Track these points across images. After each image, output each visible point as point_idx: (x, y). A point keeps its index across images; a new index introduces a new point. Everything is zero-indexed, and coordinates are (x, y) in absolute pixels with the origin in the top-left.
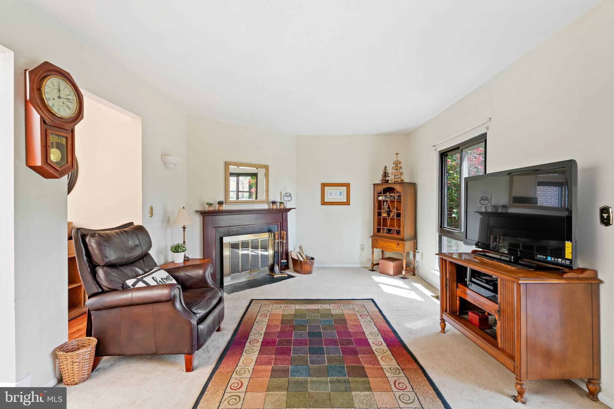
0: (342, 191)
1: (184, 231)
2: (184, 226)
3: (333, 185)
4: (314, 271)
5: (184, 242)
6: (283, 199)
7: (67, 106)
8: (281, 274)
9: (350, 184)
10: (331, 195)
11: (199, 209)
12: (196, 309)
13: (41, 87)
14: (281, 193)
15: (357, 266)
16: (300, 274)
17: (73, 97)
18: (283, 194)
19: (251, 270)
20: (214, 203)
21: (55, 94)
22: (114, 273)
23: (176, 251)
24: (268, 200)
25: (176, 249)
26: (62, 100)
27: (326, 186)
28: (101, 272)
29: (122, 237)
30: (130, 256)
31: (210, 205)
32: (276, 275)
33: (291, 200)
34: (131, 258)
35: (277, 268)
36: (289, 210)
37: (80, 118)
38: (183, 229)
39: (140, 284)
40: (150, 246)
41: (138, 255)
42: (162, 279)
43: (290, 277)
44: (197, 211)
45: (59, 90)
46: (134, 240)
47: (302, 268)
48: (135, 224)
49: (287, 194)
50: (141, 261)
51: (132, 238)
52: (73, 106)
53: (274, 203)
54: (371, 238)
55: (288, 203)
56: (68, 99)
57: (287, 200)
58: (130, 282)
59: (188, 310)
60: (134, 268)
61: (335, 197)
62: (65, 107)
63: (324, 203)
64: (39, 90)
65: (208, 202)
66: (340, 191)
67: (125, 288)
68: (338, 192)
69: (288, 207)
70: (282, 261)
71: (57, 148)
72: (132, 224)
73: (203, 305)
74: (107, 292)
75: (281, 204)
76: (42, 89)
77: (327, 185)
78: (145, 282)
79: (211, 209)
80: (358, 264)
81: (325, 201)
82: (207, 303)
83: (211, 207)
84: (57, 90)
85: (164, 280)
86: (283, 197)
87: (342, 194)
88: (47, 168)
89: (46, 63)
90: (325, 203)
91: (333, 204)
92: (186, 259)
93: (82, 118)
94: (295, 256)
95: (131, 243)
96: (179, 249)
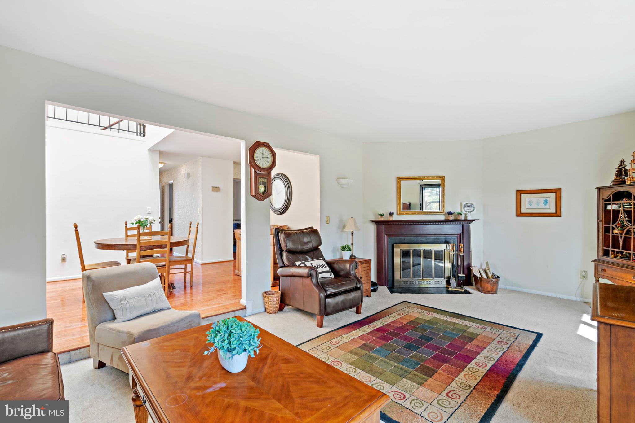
0: (548, 199)
1: (352, 235)
2: (352, 231)
3: (533, 192)
4: (498, 291)
5: (352, 244)
6: (463, 210)
7: (267, 161)
8: (458, 289)
9: (560, 189)
10: (530, 205)
11: (374, 219)
12: (327, 288)
13: (254, 155)
14: (461, 204)
15: (573, 298)
16: (480, 292)
17: (270, 156)
18: (463, 205)
19: (424, 279)
20: (384, 214)
21: (261, 156)
22: (291, 256)
23: (343, 250)
24: (444, 211)
25: (344, 249)
26: (264, 159)
27: (522, 194)
28: (285, 254)
29: (299, 235)
30: (303, 248)
31: (381, 215)
32: (451, 288)
33: (473, 211)
34: (304, 249)
35: (453, 282)
36: (472, 221)
37: (274, 165)
38: (351, 234)
39: (302, 265)
40: (320, 244)
41: (309, 248)
42: (317, 265)
43: (466, 292)
44: (372, 221)
45: (263, 154)
46: (307, 238)
47: (481, 286)
48: (314, 228)
49: (469, 205)
50: (312, 253)
51: (306, 237)
52: (270, 160)
53: (450, 214)
54: (594, 263)
55: (469, 213)
56: (267, 157)
57: (469, 211)
58: (297, 263)
59: (321, 287)
60: (306, 256)
61: (537, 207)
62: (266, 162)
63: (520, 214)
64: (253, 157)
65: (379, 213)
66: (544, 199)
67: (294, 265)
68: (542, 200)
69: (469, 218)
70: (459, 275)
71: (263, 185)
72: (312, 227)
73: (334, 287)
74: (287, 266)
75: (459, 215)
76: (254, 156)
77: (524, 193)
78: (305, 264)
79: (382, 219)
80: (576, 296)
81: (522, 212)
82: (339, 286)
83: (382, 217)
84: (262, 154)
85: (319, 267)
86: (463, 207)
87: (549, 203)
88: (258, 195)
89: (257, 142)
90: (522, 214)
91: (534, 215)
92: (352, 257)
93: (275, 165)
94: (477, 272)
95: (305, 240)
96: (345, 249)
